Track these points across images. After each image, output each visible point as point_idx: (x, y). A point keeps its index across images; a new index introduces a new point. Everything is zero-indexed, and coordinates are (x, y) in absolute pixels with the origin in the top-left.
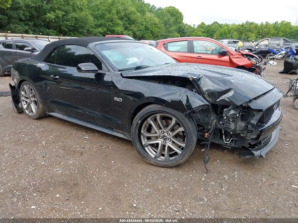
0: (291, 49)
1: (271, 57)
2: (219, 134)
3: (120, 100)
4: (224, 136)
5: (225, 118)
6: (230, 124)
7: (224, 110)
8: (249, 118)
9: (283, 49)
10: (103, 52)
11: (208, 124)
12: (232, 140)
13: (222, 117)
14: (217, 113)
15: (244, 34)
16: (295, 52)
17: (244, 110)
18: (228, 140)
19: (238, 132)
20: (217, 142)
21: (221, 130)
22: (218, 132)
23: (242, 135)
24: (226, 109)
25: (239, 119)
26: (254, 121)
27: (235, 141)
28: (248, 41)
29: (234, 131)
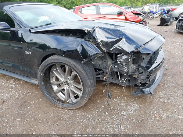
0: (164, 10)
1: (152, 16)
2: (116, 76)
3: (29, 53)
4: (119, 77)
5: (119, 62)
6: (123, 67)
7: (118, 56)
8: (140, 62)
9: (159, 10)
10: (15, 12)
11: (106, 68)
12: (127, 80)
13: (117, 62)
14: (112, 59)
15: (134, 3)
16: (166, 12)
17: (135, 55)
18: (123, 80)
19: (131, 74)
20: (114, 82)
21: (117, 73)
22: (115, 74)
23: (134, 76)
24: (120, 55)
25: (131, 62)
26: (144, 64)
27: (129, 80)
28: (137, 8)
29: (127, 73)
